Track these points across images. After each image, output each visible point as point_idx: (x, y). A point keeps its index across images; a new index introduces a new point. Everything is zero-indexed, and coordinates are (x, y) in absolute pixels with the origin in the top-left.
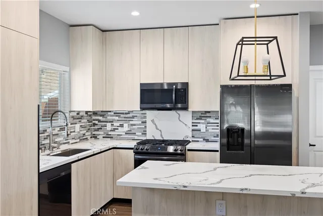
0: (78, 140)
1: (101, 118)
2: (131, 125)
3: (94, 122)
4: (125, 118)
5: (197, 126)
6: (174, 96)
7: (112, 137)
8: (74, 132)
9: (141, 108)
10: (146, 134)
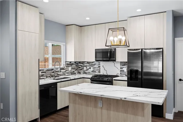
0: (71, 74)
1: (82, 65)
2: (94, 68)
3: (79, 66)
4: (91, 65)
5: (122, 69)
6: (109, 54)
7: (86, 73)
8: (68, 70)
9: (95, 60)
10: (100, 72)
